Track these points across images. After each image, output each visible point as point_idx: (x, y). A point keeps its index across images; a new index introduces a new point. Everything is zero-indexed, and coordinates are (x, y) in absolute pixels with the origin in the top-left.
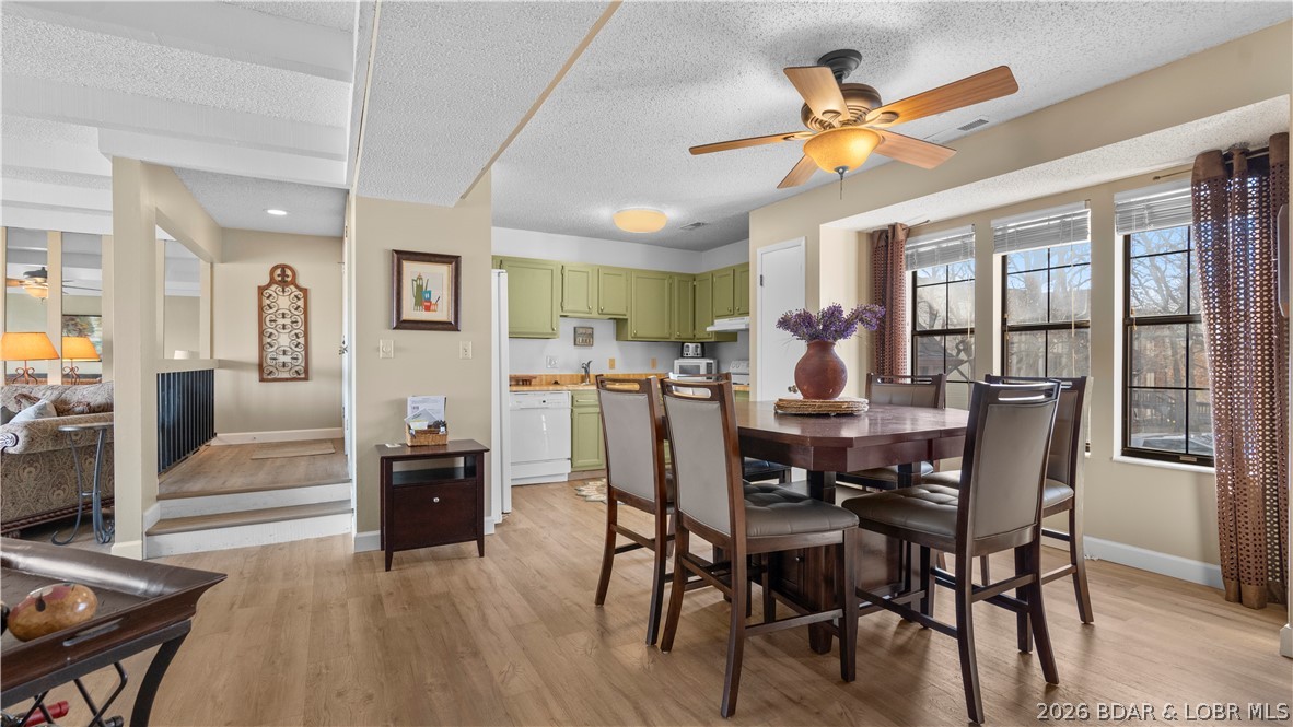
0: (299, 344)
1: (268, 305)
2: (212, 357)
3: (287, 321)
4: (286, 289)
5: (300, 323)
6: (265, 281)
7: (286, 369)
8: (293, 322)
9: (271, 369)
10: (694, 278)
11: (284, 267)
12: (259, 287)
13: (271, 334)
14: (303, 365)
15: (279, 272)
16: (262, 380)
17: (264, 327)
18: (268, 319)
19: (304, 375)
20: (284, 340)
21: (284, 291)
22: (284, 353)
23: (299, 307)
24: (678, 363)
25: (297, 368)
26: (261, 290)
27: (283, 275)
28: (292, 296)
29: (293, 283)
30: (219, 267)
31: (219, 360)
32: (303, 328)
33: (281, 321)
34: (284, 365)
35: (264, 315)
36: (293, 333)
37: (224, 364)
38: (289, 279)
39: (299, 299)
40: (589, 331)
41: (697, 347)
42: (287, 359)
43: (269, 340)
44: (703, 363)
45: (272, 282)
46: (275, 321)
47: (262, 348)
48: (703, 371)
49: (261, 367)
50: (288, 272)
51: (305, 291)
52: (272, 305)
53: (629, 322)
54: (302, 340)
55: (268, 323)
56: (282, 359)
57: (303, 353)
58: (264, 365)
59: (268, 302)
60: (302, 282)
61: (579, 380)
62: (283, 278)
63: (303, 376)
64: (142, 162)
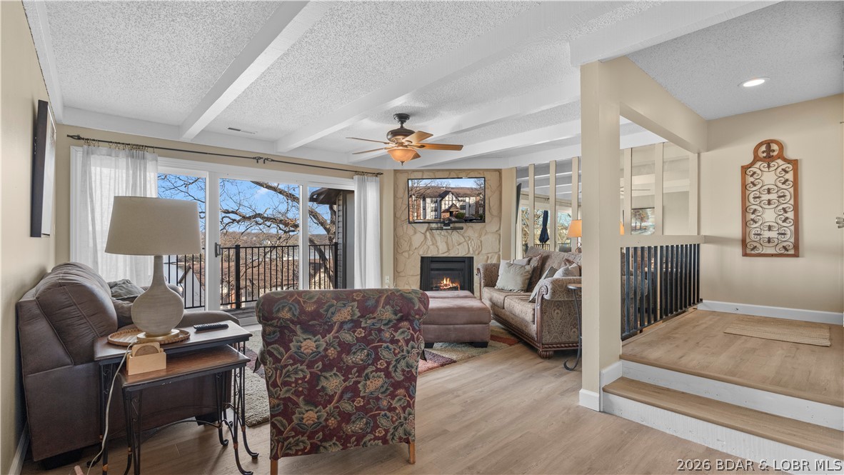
0: (787, 218)
1: (752, 183)
2: (699, 233)
3: (773, 196)
4: (772, 164)
5: (788, 197)
6: (750, 159)
7: (771, 245)
8: (780, 197)
9: (755, 244)
11: (768, 143)
12: (742, 167)
13: (755, 210)
14: (792, 240)
15: (763, 148)
16: (745, 255)
17: (748, 204)
18: (752, 196)
19: (795, 251)
20: (769, 216)
21: (769, 167)
22: (770, 228)
23: (787, 180)
25: (785, 244)
26: (745, 169)
27: (769, 150)
28: (780, 169)
29: (781, 156)
30: (704, 155)
31: (705, 236)
32: (792, 202)
33: (765, 197)
34: (769, 240)
35: (747, 193)
36: (781, 207)
37: (709, 240)
38: (775, 154)
39: (786, 172)
42: (773, 234)
43: (753, 216)
45: (756, 159)
46: (759, 197)
47: (745, 224)
49: (744, 243)
50: (775, 147)
51: (795, 163)
52: (755, 183)
54: (791, 215)
55: (752, 200)
56: (767, 234)
57: (792, 228)
58: (748, 240)
59: (752, 179)
60: (790, 154)
62: (768, 154)
63: (792, 252)
64: (601, 61)
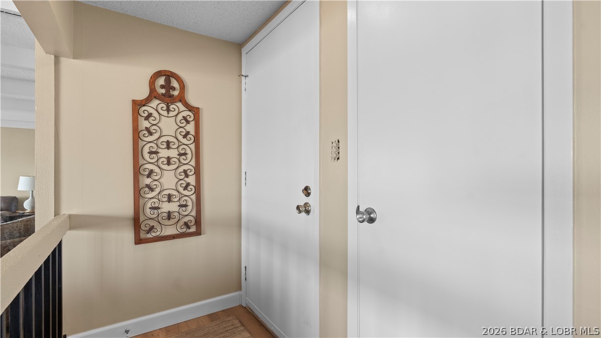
0: (188, 184)
1: (147, 129)
2: (57, 213)
3: (173, 153)
4: (172, 107)
5: (189, 156)
6: (143, 93)
7: (172, 221)
8: (180, 155)
9: (152, 223)
11: (169, 75)
12: (134, 102)
13: (151, 172)
14: (194, 213)
15: (161, 81)
16: (139, 241)
17: (141, 161)
18: (146, 150)
19: (195, 227)
20: (169, 180)
21: (168, 110)
22: (170, 198)
23: (188, 133)
25: (186, 219)
26: (137, 105)
27: (168, 86)
28: (180, 117)
29: (182, 99)
30: (67, 63)
31: (70, 216)
32: (193, 163)
33: (164, 153)
34: (169, 215)
35: (141, 144)
36: (181, 169)
37: (76, 222)
38: (176, 93)
39: (188, 122)
42: (173, 207)
43: (148, 181)
45: (153, 95)
46: (156, 153)
47: (138, 193)
49: (136, 222)
50: (175, 83)
51: (195, 111)
52: (152, 129)
54: (192, 180)
55: (146, 156)
56: (166, 207)
57: (194, 197)
58: (142, 218)
59: (146, 124)
60: (192, 100)
62: (168, 91)
63: (193, 229)
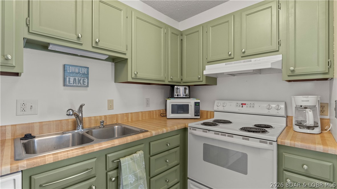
10: (181, 33)
24: (170, 102)
40: (84, 71)
41: (185, 89)
44: (191, 102)
48: (192, 109)
53: (129, 61)
61: (70, 127)
